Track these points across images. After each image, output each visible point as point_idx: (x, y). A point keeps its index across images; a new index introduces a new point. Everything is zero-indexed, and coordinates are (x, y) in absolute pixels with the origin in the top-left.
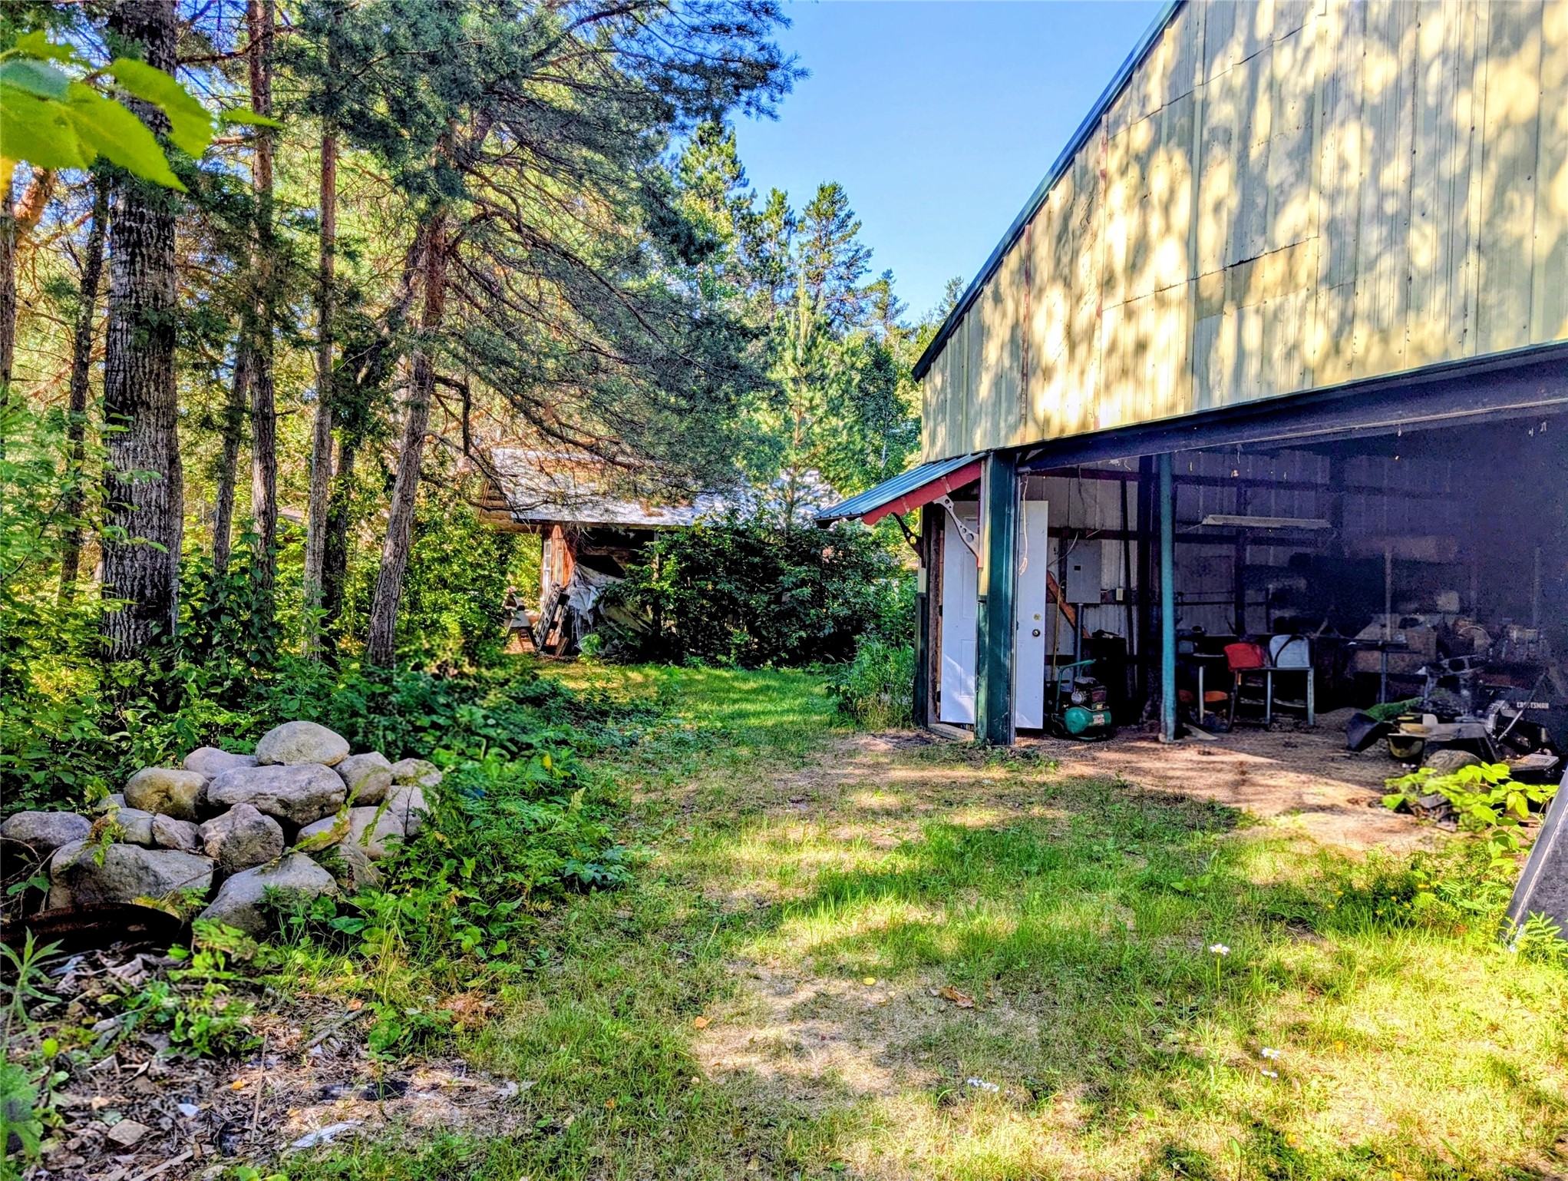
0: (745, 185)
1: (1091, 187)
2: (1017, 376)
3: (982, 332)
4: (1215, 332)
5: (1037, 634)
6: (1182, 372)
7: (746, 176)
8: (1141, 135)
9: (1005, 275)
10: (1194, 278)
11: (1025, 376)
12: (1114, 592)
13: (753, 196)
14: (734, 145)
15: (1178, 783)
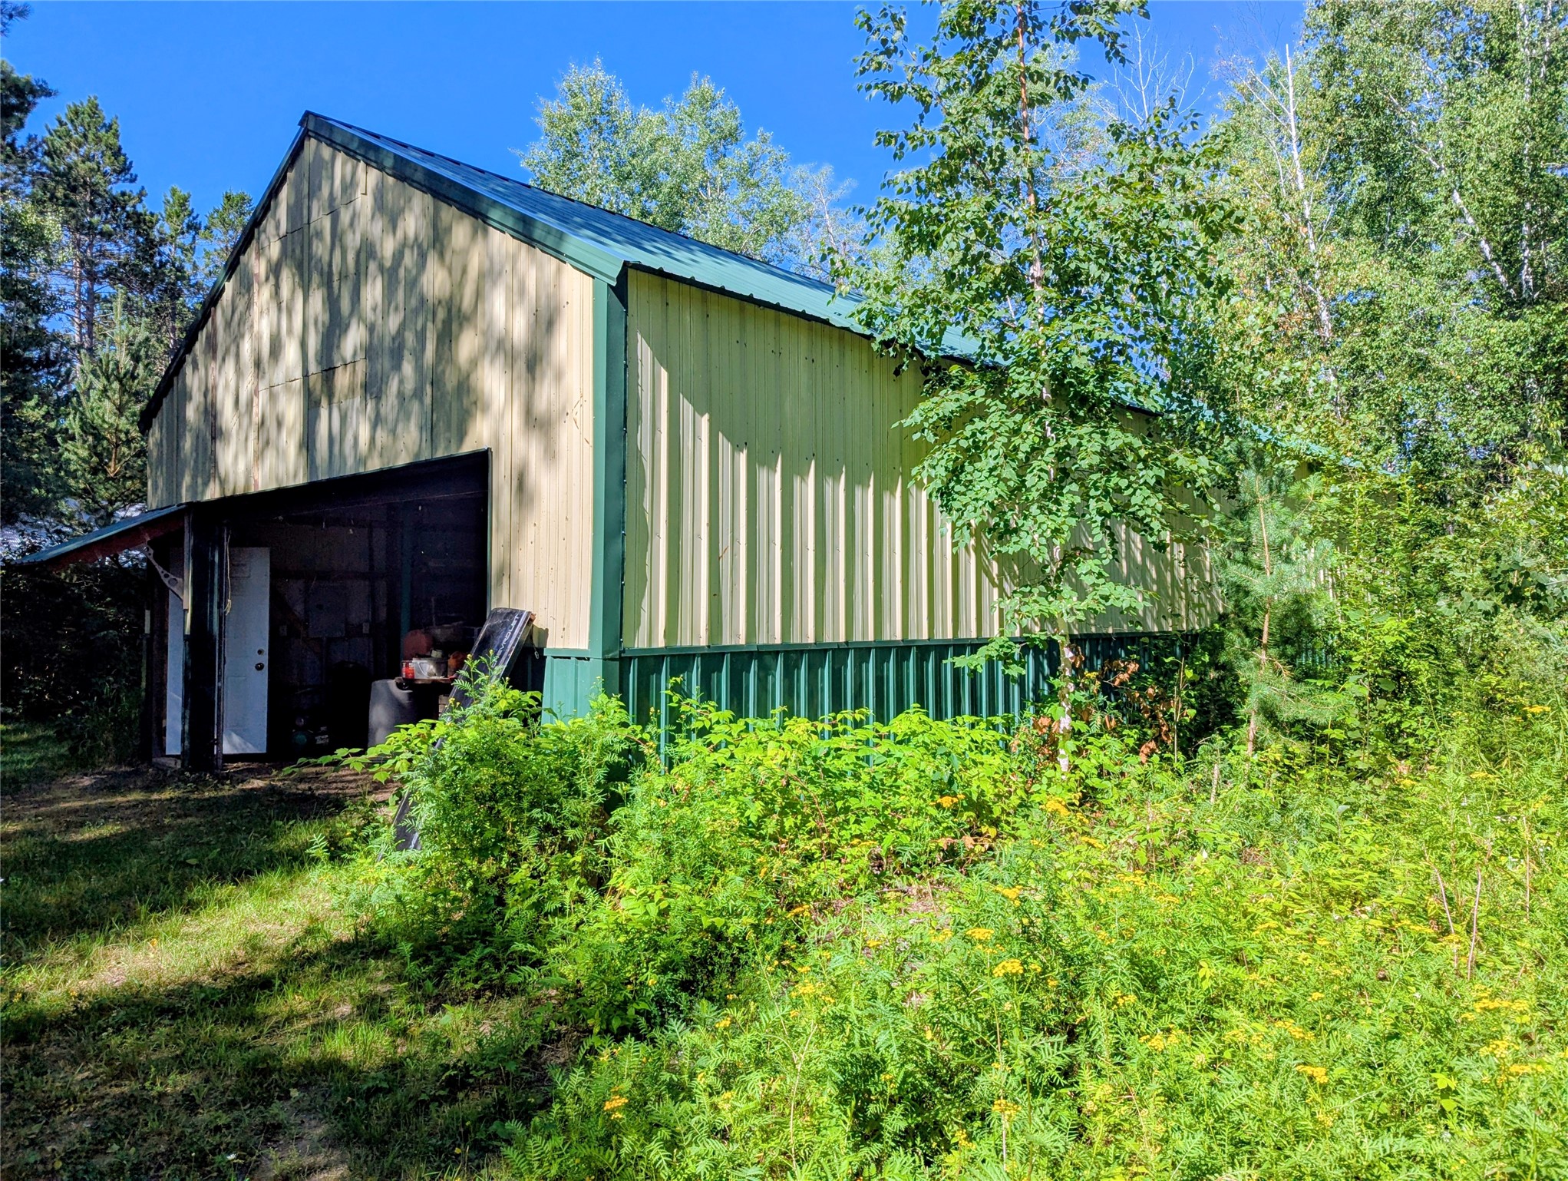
0: (133, 180)
1: (246, 287)
2: (209, 437)
3: (186, 396)
4: (317, 415)
5: (259, 667)
6: (301, 447)
7: (132, 171)
8: (274, 250)
9: (199, 347)
10: (306, 375)
11: (214, 438)
12: (360, 626)
13: (141, 194)
14: (116, 135)
15: (340, 785)
